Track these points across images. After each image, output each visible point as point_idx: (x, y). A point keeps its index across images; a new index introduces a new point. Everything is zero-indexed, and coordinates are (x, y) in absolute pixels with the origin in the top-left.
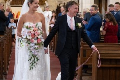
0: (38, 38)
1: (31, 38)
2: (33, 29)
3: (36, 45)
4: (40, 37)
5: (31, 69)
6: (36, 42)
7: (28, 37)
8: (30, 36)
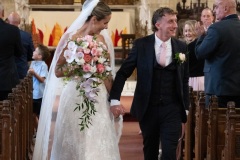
0: (97, 63)
1: (82, 61)
2: (87, 44)
3: (93, 76)
4: (102, 60)
5: (82, 129)
6: (94, 69)
7: (77, 60)
8: (80, 58)
